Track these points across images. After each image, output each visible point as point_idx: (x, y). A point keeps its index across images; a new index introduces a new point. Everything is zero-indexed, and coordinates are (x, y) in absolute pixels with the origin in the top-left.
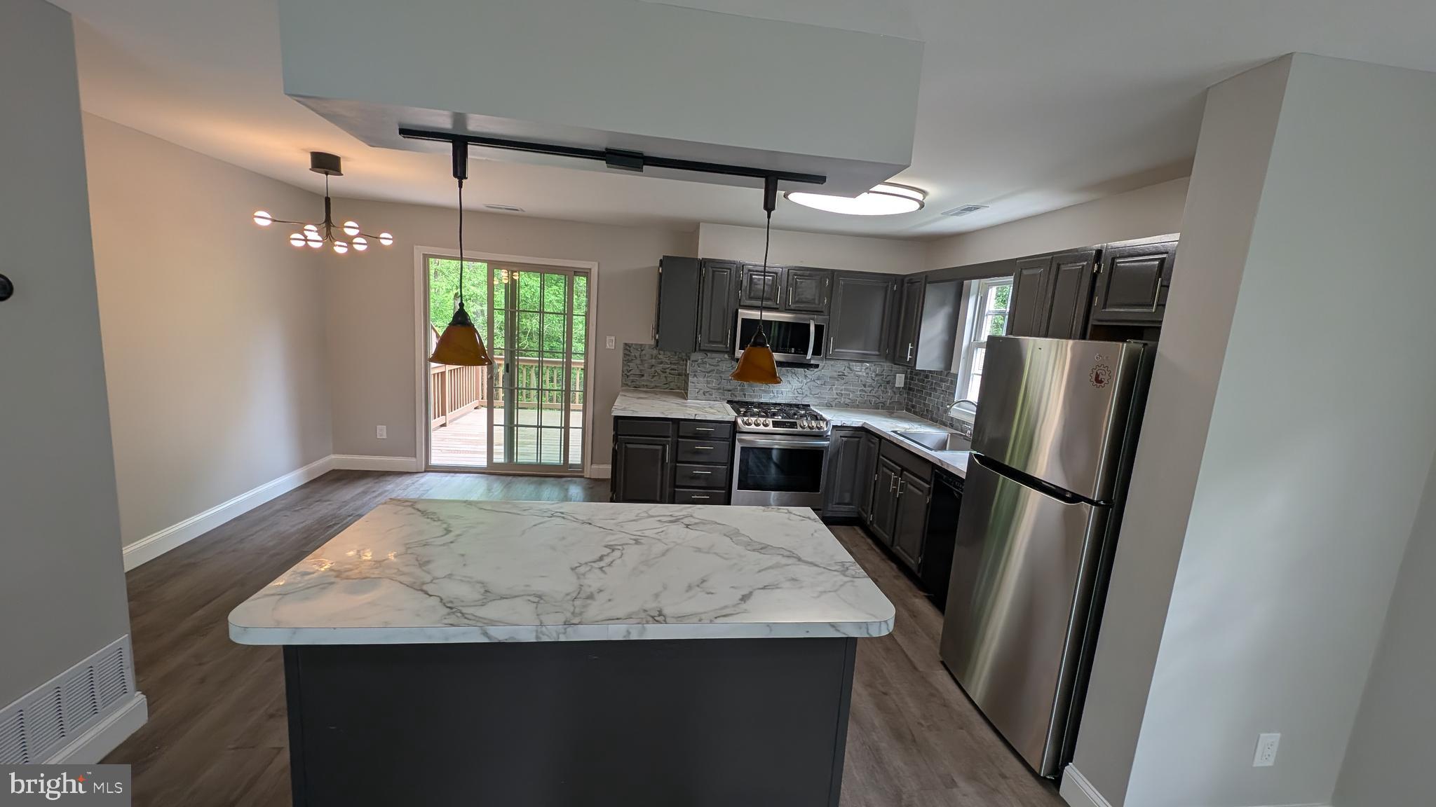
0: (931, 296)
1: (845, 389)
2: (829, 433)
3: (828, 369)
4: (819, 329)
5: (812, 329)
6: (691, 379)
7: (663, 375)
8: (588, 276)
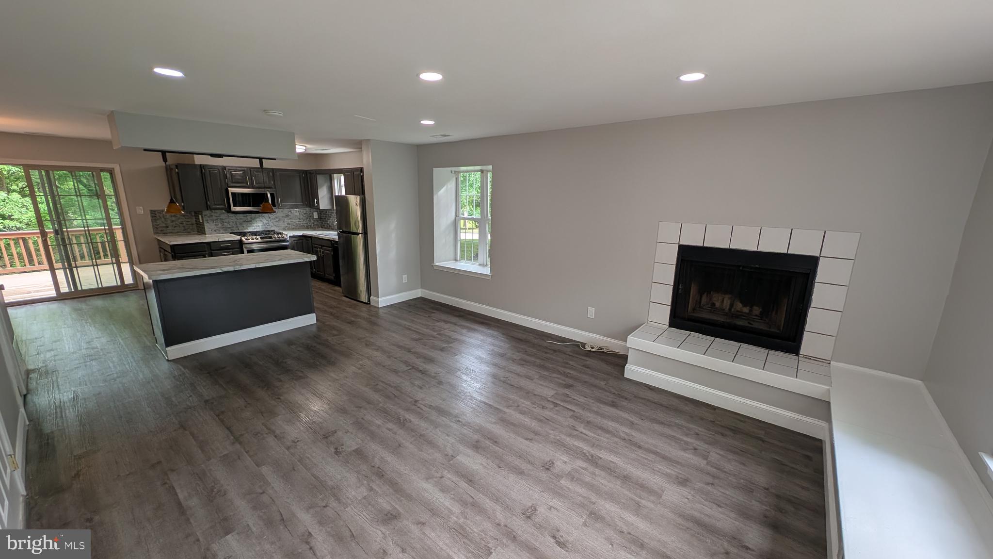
0: (320, 179)
1: (291, 222)
2: (288, 239)
3: (279, 213)
4: (272, 195)
5: (269, 195)
6: (205, 224)
7: (181, 225)
8: (111, 172)
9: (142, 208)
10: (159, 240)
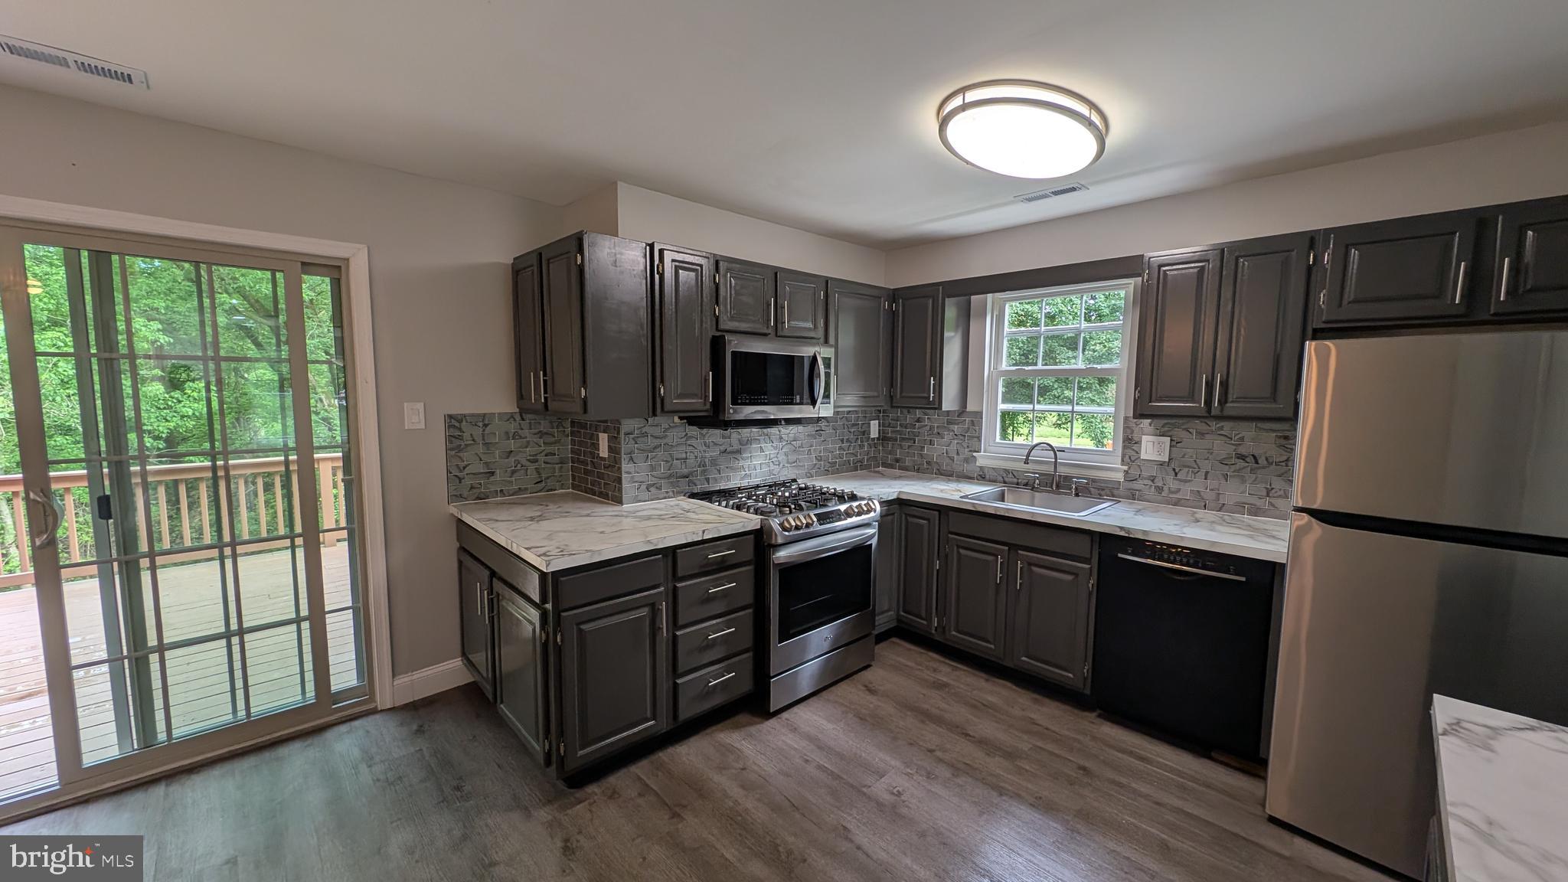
4: (826, 364)
5: (820, 363)
6: (625, 466)
7: (532, 467)
8: (336, 271)
9: (420, 406)
10: (460, 521)
